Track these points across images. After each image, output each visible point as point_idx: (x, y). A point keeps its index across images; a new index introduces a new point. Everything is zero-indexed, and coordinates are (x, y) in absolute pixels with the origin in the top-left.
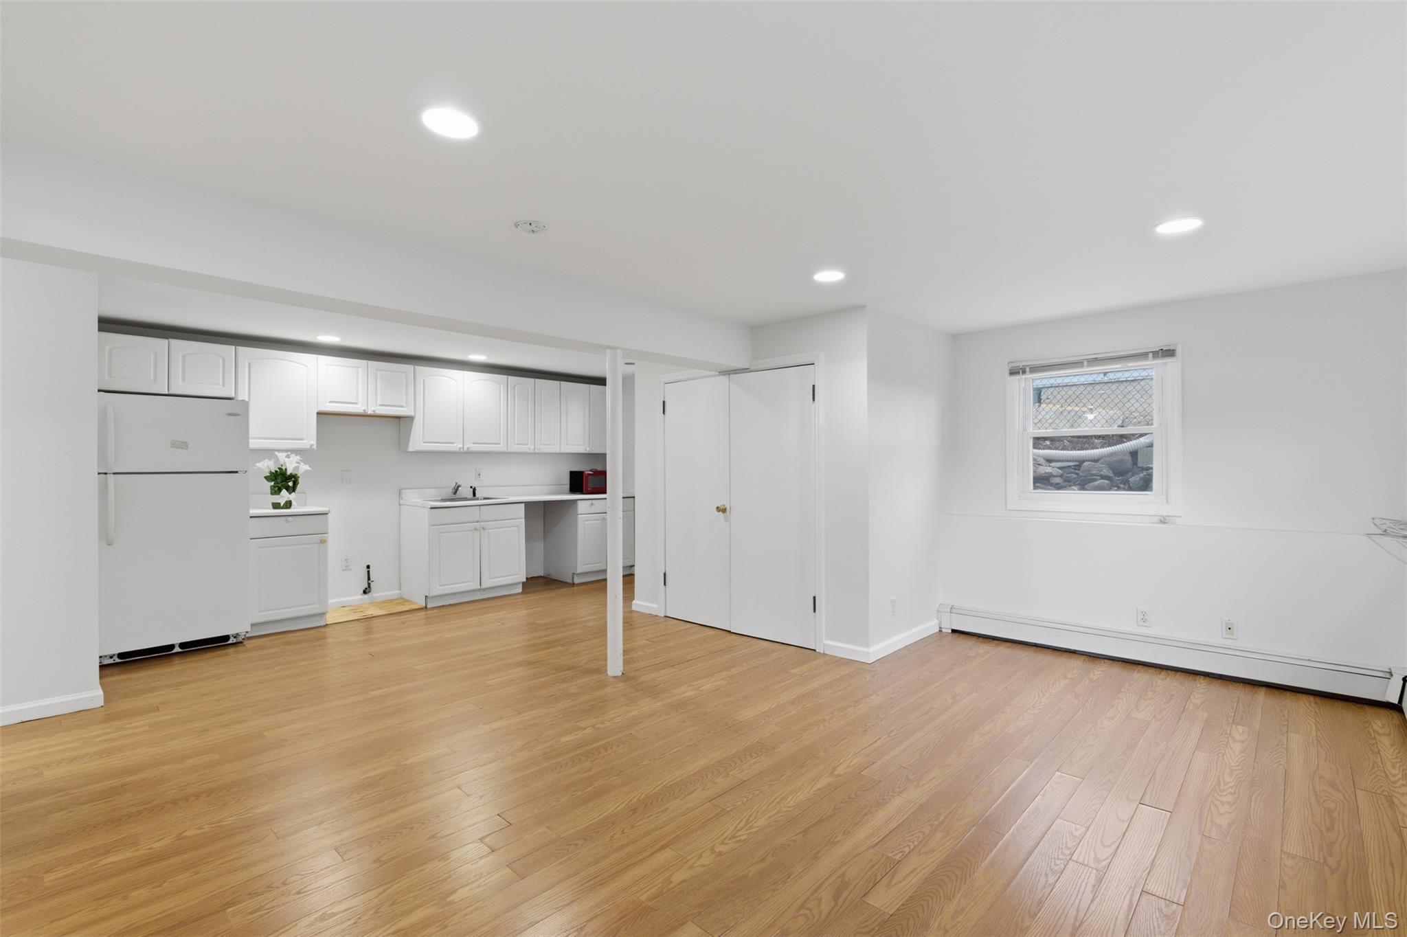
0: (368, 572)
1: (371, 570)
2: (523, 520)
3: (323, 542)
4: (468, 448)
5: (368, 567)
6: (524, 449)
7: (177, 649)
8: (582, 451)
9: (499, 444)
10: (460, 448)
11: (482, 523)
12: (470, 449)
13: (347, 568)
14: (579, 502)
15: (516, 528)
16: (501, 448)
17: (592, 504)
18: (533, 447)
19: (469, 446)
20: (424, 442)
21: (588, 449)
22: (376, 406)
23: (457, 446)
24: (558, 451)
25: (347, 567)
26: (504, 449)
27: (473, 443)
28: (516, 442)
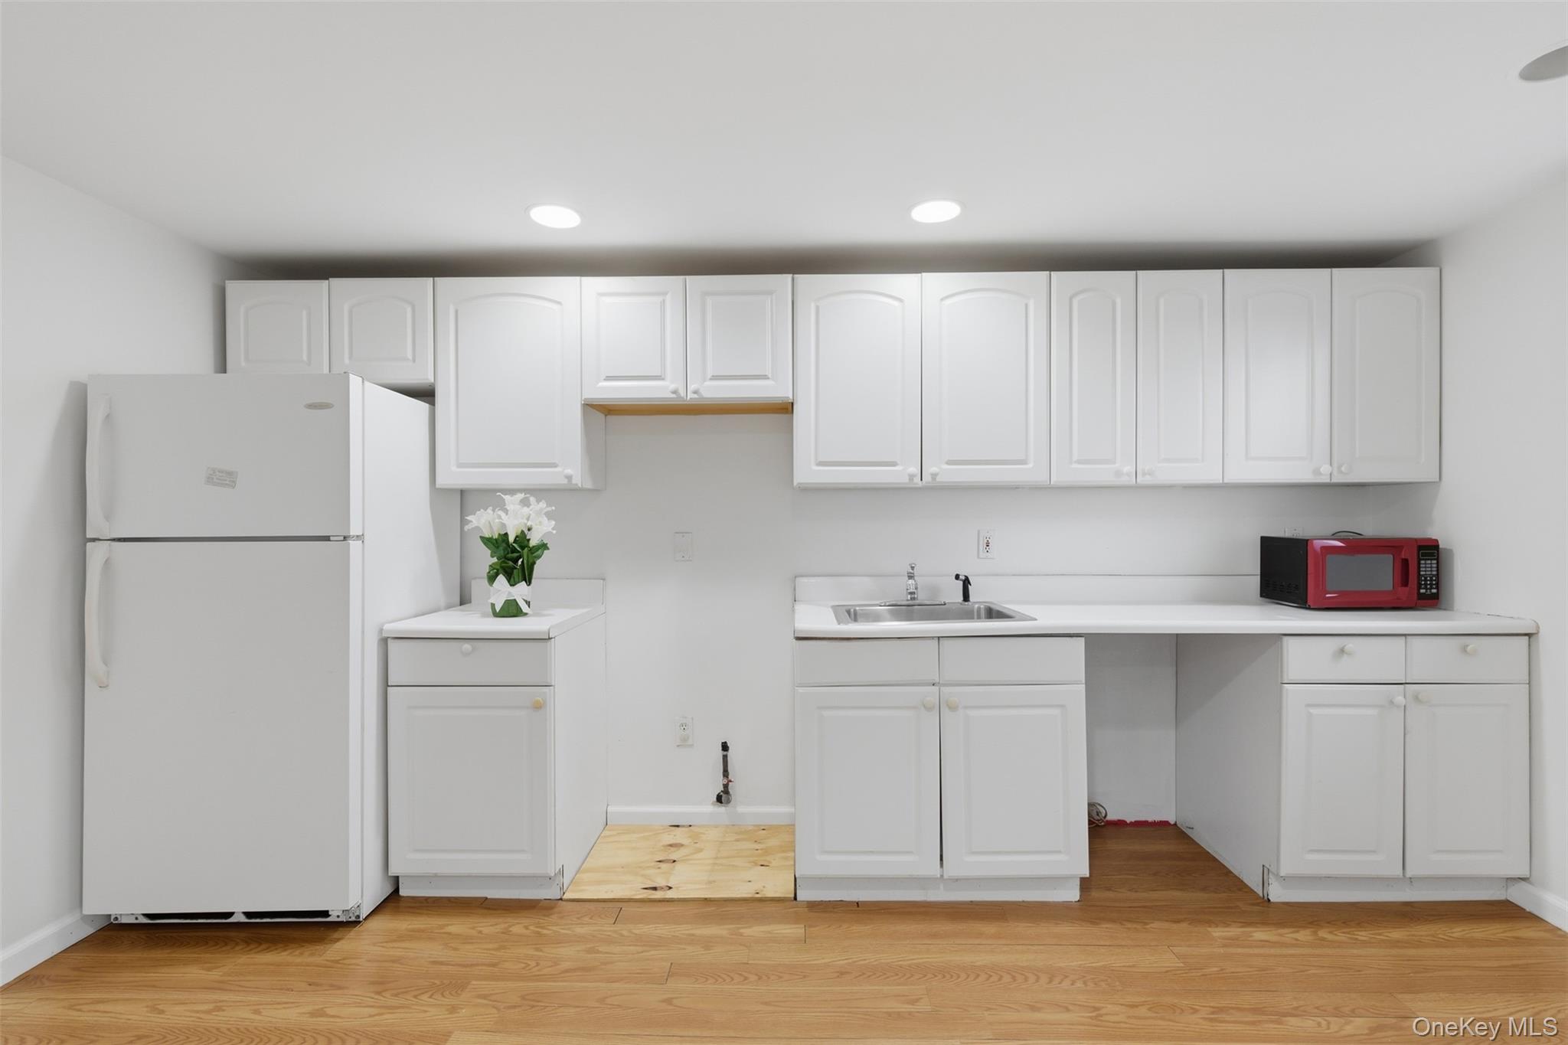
0: (725, 758)
1: (730, 753)
2: (1082, 688)
3: (538, 706)
4: (934, 476)
5: (725, 747)
6: (1102, 474)
7: (239, 918)
8: (1305, 476)
9: (1023, 462)
10: (911, 477)
11: (946, 690)
12: (938, 479)
13: (684, 743)
14: (1291, 645)
15: (1056, 712)
16: (1030, 472)
17: (1342, 651)
18: (1129, 468)
19: (934, 469)
20: (821, 464)
21: (1325, 469)
22: (705, 381)
23: (903, 472)
24: (1215, 477)
25: (685, 739)
26: (1041, 478)
27: (949, 463)
28: (1075, 458)
